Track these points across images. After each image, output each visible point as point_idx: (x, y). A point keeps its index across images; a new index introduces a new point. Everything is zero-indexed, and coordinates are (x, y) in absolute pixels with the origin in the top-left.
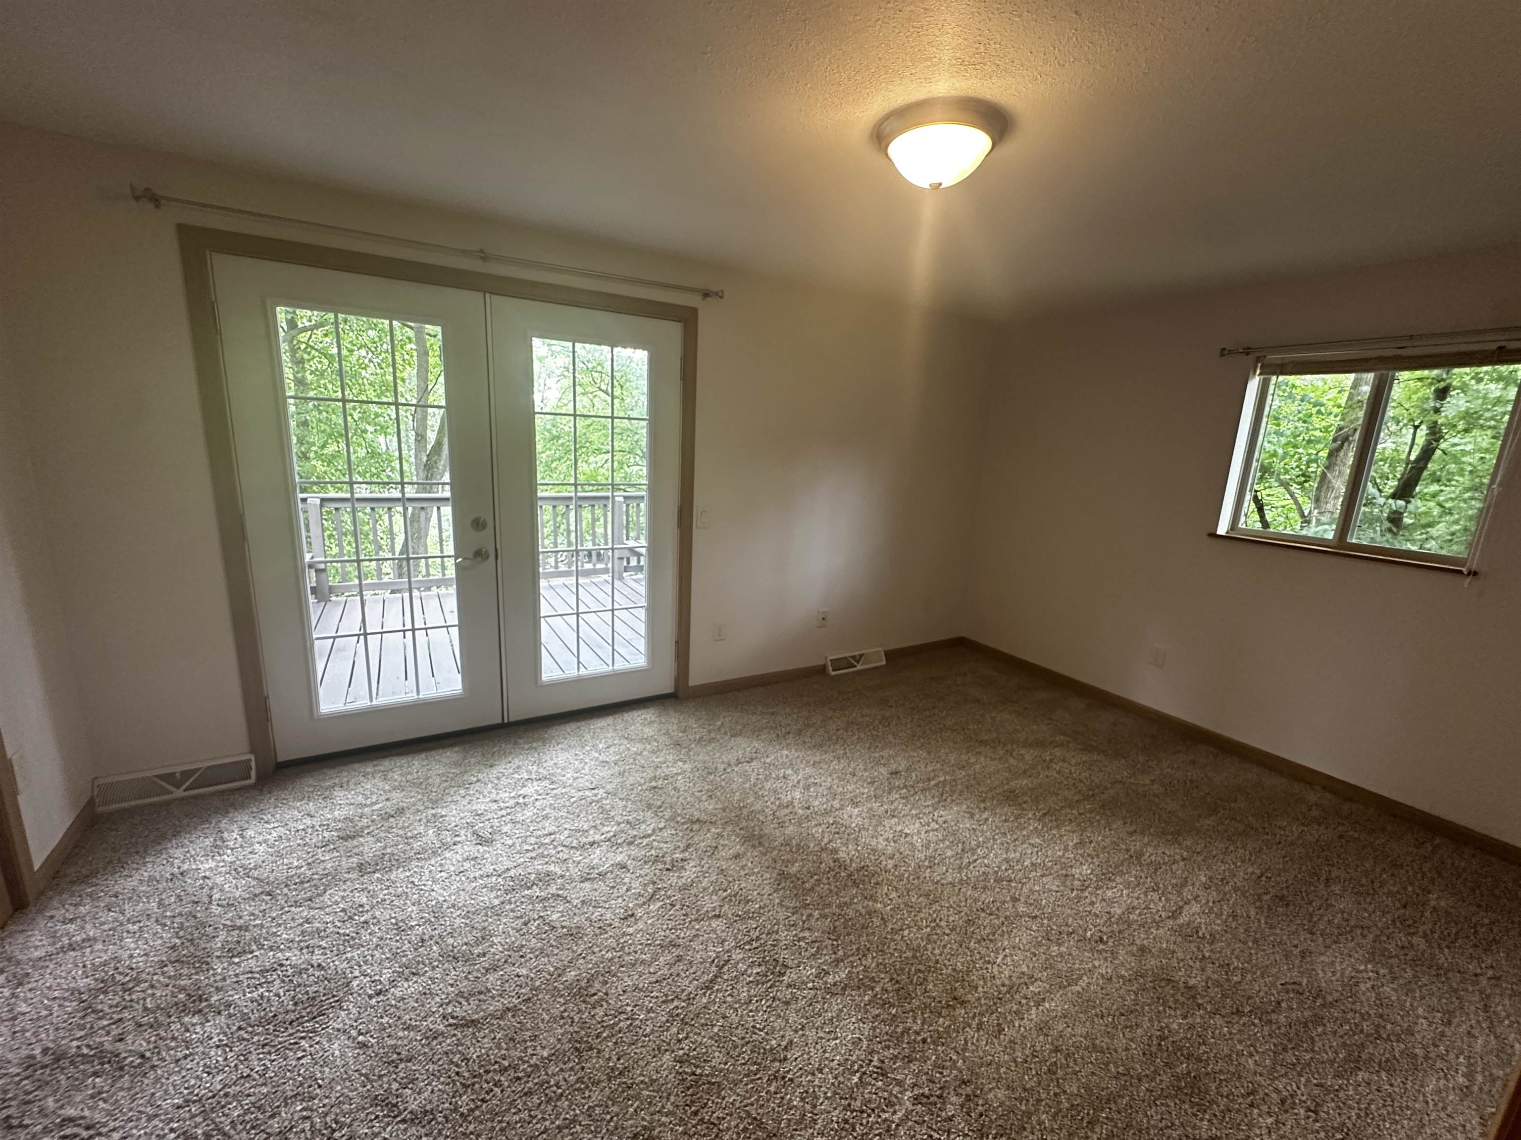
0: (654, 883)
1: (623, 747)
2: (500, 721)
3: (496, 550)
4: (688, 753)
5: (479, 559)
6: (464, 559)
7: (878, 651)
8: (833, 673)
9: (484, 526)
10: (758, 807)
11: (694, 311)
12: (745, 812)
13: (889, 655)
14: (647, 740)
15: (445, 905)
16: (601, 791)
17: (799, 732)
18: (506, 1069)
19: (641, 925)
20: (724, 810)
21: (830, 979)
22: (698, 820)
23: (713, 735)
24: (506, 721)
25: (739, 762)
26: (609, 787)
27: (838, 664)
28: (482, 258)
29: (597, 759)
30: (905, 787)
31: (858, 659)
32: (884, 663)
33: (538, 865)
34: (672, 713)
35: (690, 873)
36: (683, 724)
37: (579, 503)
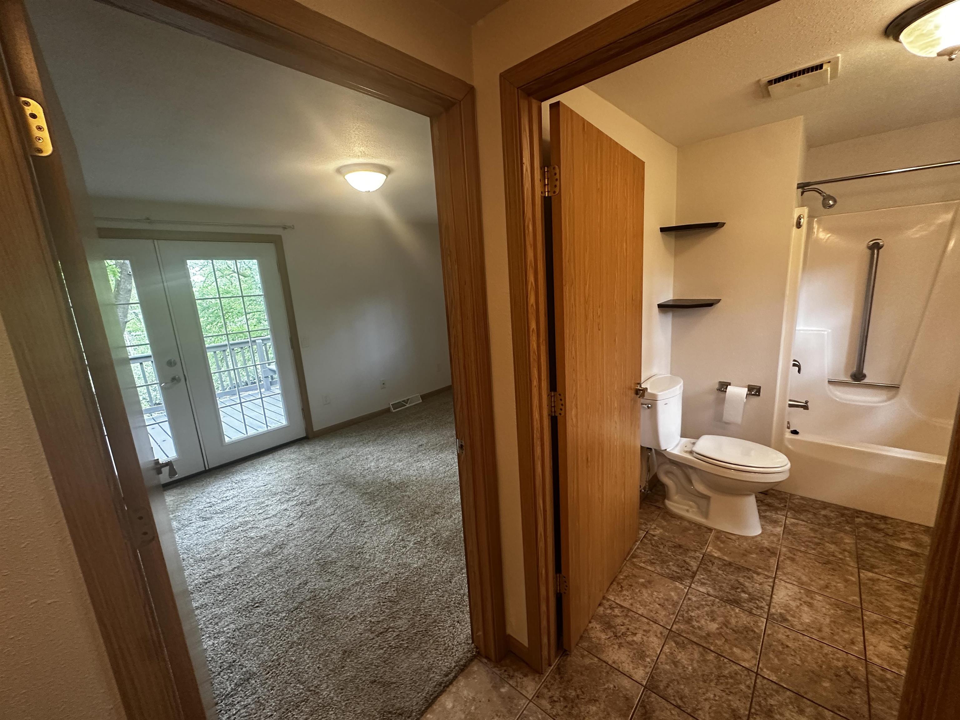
0: (302, 511)
1: (280, 466)
2: (204, 469)
3: (184, 375)
4: (316, 461)
5: (175, 381)
6: (166, 383)
7: (416, 396)
8: (394, 411)
9: (175, 364)
10: (353, 473)
11: (280, 237)
12: (346, 476)
13: (423, 397)
14: (293, 460)
15: (192, 546)
16: (270, 486)
17: (375, 440)
18: (238, 584)
19: (296, 526)
20: (336, 478)
21: (384, 520)
22: (323, 484)
23: (329, 450)
24: (207, 468)
25: (343, 458)
26: (273, 483)
27: (396, 406)
28: (149, 222)
29: (265, 473)
30: (425, 449)
31: (406, 402)
32: (421, 401)
33: (240, 520)
34: (306, 445)
35: (319, 503)
36: (313, 449)
37: (232, 347)
